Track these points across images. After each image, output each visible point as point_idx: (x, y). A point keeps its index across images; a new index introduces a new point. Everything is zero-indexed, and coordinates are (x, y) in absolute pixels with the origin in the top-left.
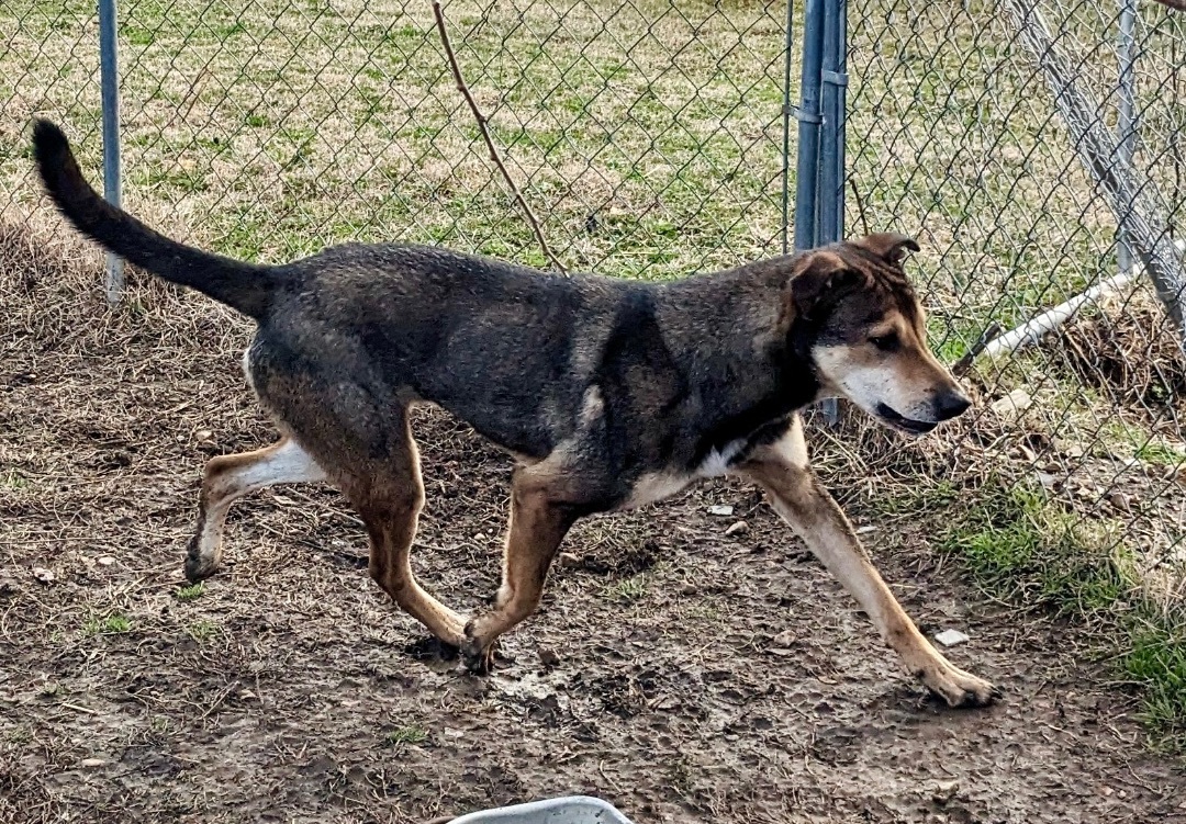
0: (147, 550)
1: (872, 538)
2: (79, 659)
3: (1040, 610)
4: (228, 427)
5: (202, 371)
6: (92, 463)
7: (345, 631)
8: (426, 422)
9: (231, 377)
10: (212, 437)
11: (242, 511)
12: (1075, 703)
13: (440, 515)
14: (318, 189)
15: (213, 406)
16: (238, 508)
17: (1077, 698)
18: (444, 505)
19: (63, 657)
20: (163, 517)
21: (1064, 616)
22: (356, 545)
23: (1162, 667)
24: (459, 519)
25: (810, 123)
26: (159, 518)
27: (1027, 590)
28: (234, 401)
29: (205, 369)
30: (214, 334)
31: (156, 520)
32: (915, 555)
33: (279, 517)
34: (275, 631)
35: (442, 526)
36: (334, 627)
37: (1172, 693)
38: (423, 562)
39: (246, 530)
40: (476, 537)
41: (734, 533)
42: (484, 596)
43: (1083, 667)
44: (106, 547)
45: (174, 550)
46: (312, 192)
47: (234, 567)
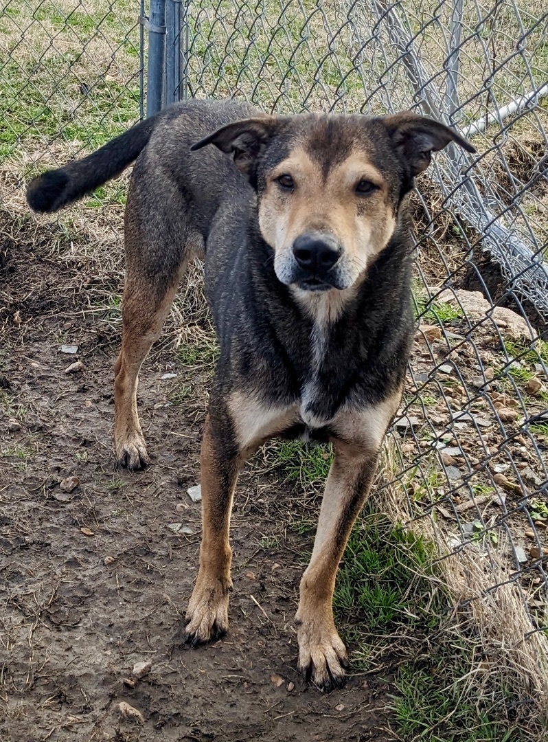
1: (169, 386)
3: (273, 473)
12: (277, 575)
17: (279, 571)
21: (290, 482)
23: (351, 552)
25: (156, 33)
27: (266, 454)
32: (196, 405)
37: (355, 581)
41: (71, 371)
43: (292, 539)
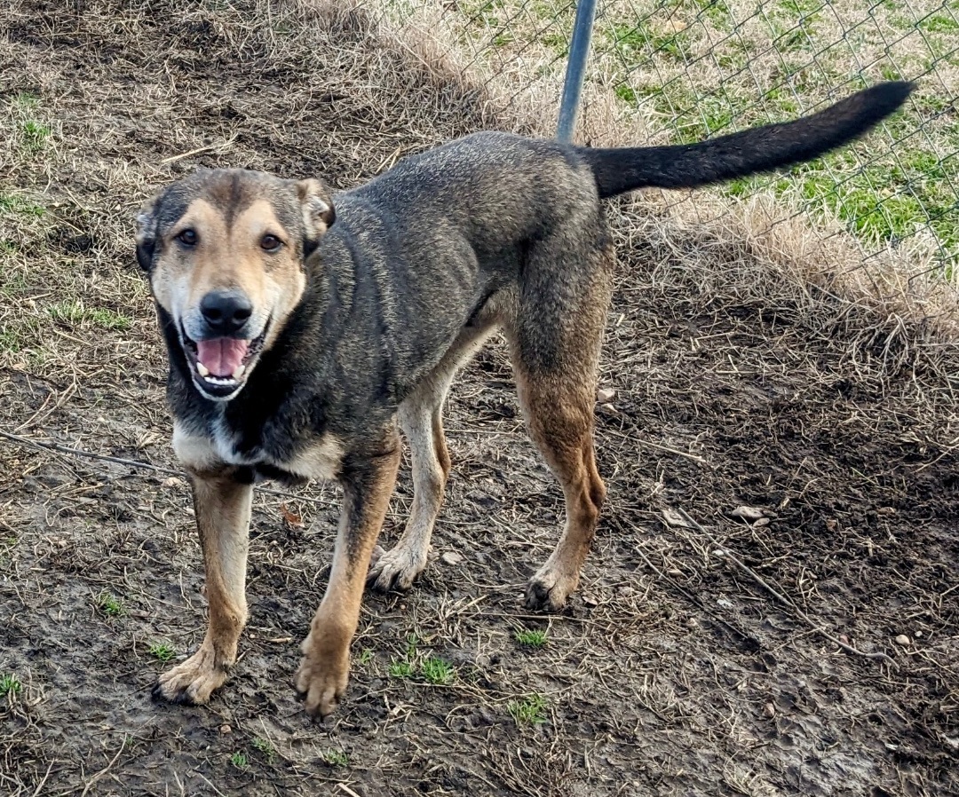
0: (499, 555)
2: (379, 709)
4: (635, 390)
5: (626, 302)
6: (475, 403)
7: (703, 760)
8: (868, 439)
9: (655, 318)
10: (613, 400)
11: (622, 522)
13: (858, 591)
14: (809, 80)
15: (627, 352)
16: (618, 518)
18: (867, 577)
19: (363, 701)
20: (533, 507)
22: (746, 612)
24: (881, 603)
26: (526, 507)
28: (652, 352)
29: (629, 299)
30: (650, 258)
31: (523, 510)
33: (662, 543)
34: (616, 736)
35: (858, 610)
36: (689, 751)
38: (823, 664)
39: (619, 551)
40: (898, 639)
42: (892, 747)
44: (456, 536)
45: (530, 563)
46: (802, 82)
47: (592, 610)
